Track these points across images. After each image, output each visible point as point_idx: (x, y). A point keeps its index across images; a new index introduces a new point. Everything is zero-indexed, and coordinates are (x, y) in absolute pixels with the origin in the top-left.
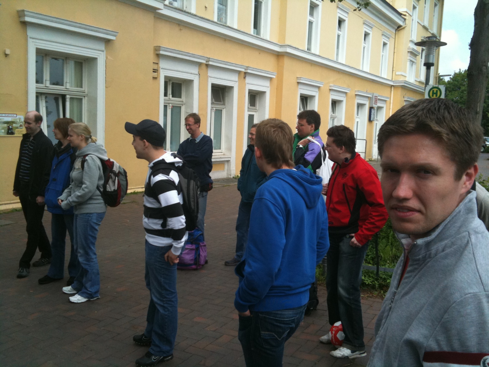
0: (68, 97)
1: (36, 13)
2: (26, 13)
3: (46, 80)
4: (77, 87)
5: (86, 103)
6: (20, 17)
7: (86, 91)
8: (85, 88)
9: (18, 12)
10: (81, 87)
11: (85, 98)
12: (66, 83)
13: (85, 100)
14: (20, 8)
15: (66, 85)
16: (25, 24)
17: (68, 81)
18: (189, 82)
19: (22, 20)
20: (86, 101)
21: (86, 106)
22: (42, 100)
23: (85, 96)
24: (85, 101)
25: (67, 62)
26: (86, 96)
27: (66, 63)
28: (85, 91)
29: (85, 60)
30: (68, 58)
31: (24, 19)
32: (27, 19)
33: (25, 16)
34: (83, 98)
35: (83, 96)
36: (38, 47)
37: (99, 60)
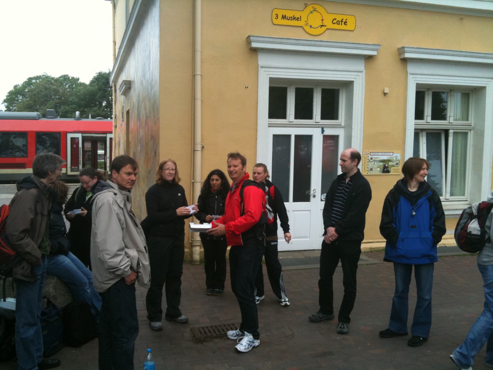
0: (451, 131)
1: (417, 48)
2: (406, 49)
4: (463, 120)
6: (400, 54)
7: (473, 124)
8: (472, 120)
9: (399, 49)
10: (467, 120)
12: (450, 117)
13: (471, 134)
14: (400, 46)
16: (405, 61)
17: (452, 115)
19: (402, 57)
21: (472, 140)
22: (422, 136)
23: (470, 130)
24: (471, 136)
25: (452, 95)
26: (473, 129)
27: (451, 96)
28: (471, 123)
29: (472, 91)
30: (453, 90)
31: (404, 55)
32: (407, 55)
33: (404, 52)
34: (469, 131)
35: (469, 130)
36: (419, 82)
37: (487, 88)
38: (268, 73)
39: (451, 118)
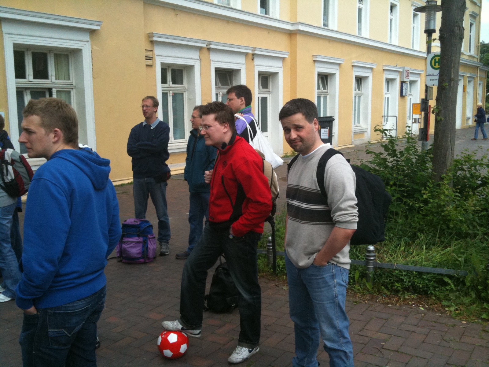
0: (54, 90)
3: (29, 75)
4: (65, 80)
5: (75, 95)
8: (73, 80)
10: (69, 79)
11: (73, 90)
15: (51, 78)
17: (53, 74)
18: (190, 68)
22: (27, 95)
27: (50, 56)
28: (72, 83)
29: (70, 53)
35: (71, 88)
36: (16, 42)
37: (83, 51)
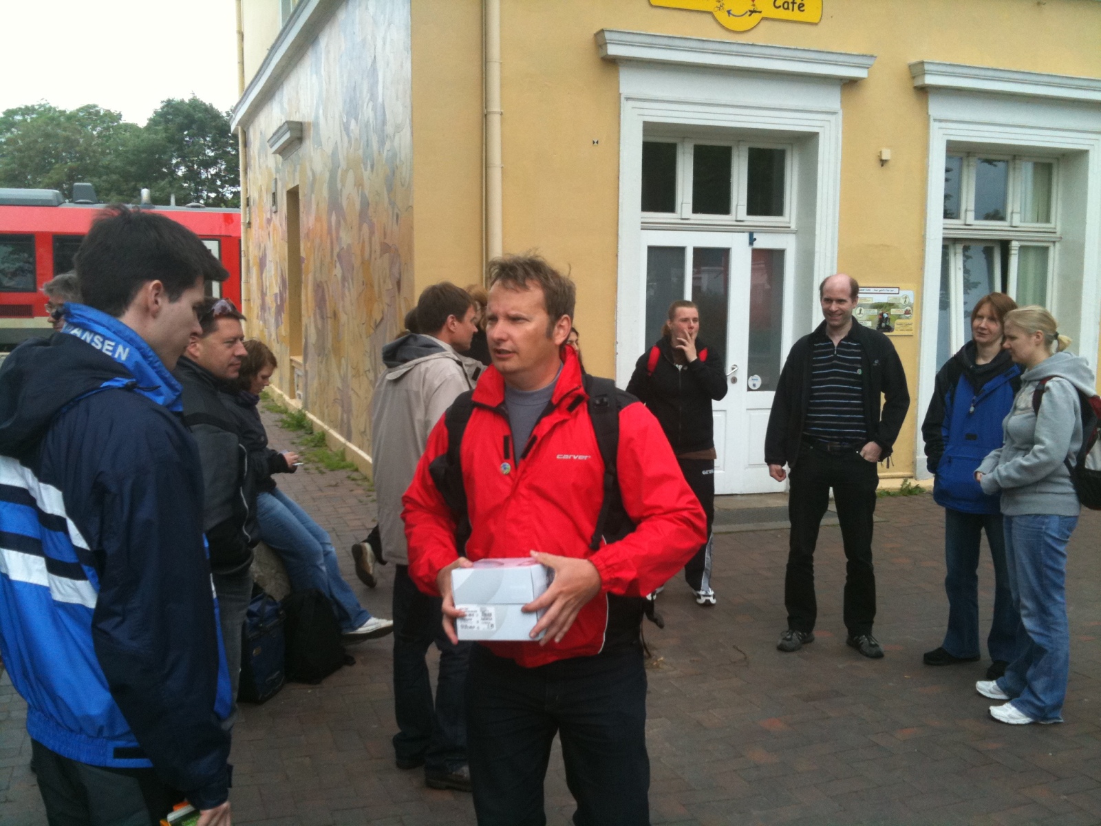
0: (1015, 245)
1: (950, 65)
2: (927, 67)
3: (966, 211)
4: (1038, 221)
5: (1057, 257)
6: (914, 78)
7: (1059, 230)
9: (911, 67)
10: (1048, 220)
11: (1054, 245)
12: (1012, 213)
14: (914, 60)
15: (1012, 218)
16: (923, 91)
17: (1017, 209)
19: (918, 83)
20: (1057, 253)
21: (1057, 262)
22: (955, 254)
23: (1054, 242)
24: (1054, 255)
25: (1017, 166)
26: (1058, 241)
27: (1014, 169)
28: (1055, 228)
29: (1058, 159)
30: (1020, 156)
31: (924, 81)
32: (930, 80)
33: (924, 73)
34: (1051, 245)
35: (1052, 242)
36: (952, 138)
37: (1091, 155)
38: (642, 112)
39: (1014, 215)
